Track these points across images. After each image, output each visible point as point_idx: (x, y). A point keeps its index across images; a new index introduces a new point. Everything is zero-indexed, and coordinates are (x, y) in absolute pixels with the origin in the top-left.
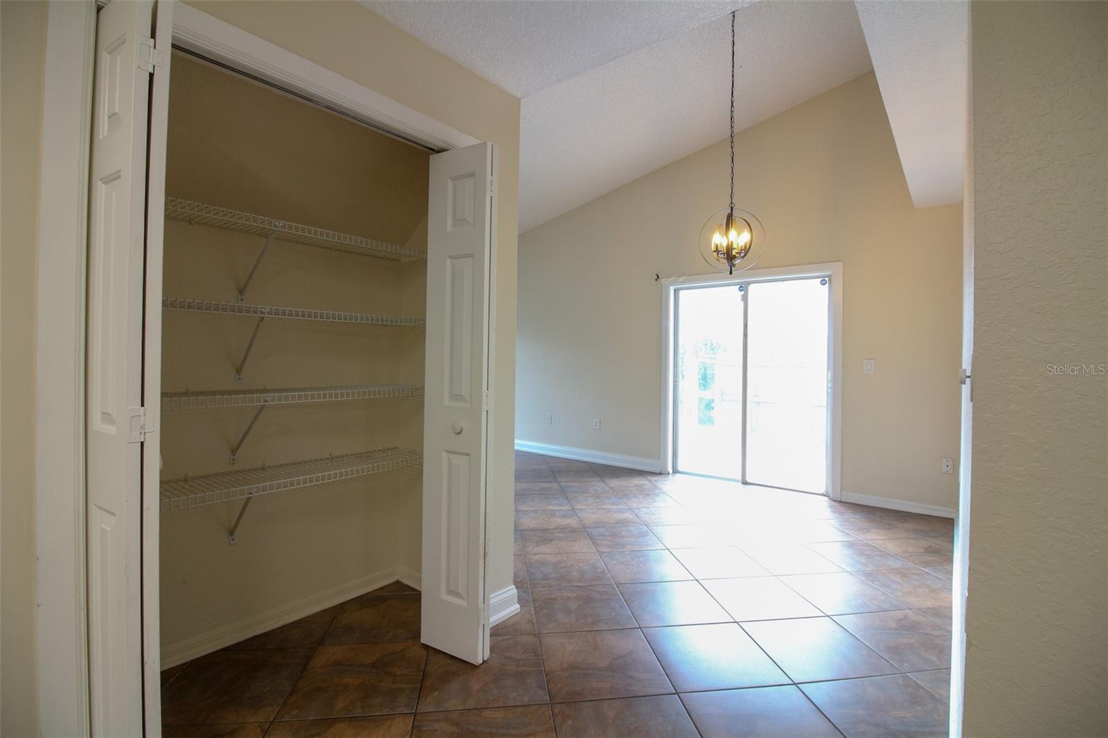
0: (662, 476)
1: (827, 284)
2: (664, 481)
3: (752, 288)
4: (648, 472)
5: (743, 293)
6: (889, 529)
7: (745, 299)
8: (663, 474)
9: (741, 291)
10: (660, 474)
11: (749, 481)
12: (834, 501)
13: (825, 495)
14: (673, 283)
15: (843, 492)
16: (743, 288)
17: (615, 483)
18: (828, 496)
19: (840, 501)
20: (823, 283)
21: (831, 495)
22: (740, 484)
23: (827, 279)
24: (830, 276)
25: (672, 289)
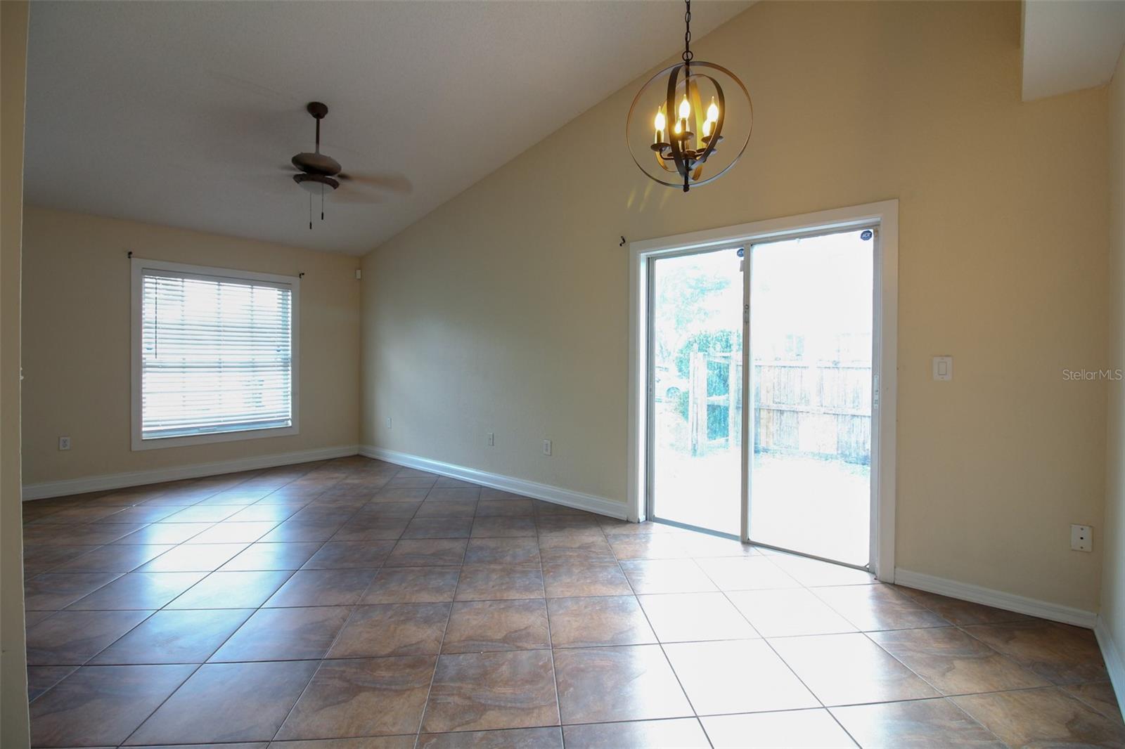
0: (628, 526)
1: (872, 238)
2: (628, 536)
3: (757, 251)
4: (610, 518)
5: (742, 258)
6: (986, 660)
7: (746, 268)
8: (632, 522)
9: (740, 256)
10: (628, 522)
11: (752, 538)
12: (883, 583)
13: (868, 571)
14: (645, 249)
15: (897, 569)
16: (745, 251)
17: (552, 540)
18: (874, 573)
19: (894, 584)
20: (866, 236)
21: (878, 573)
22: (739, 544)
23: (872, 231)
24: (876, 226)
25: (643, 256)
